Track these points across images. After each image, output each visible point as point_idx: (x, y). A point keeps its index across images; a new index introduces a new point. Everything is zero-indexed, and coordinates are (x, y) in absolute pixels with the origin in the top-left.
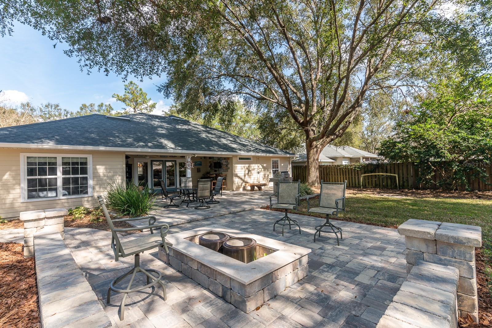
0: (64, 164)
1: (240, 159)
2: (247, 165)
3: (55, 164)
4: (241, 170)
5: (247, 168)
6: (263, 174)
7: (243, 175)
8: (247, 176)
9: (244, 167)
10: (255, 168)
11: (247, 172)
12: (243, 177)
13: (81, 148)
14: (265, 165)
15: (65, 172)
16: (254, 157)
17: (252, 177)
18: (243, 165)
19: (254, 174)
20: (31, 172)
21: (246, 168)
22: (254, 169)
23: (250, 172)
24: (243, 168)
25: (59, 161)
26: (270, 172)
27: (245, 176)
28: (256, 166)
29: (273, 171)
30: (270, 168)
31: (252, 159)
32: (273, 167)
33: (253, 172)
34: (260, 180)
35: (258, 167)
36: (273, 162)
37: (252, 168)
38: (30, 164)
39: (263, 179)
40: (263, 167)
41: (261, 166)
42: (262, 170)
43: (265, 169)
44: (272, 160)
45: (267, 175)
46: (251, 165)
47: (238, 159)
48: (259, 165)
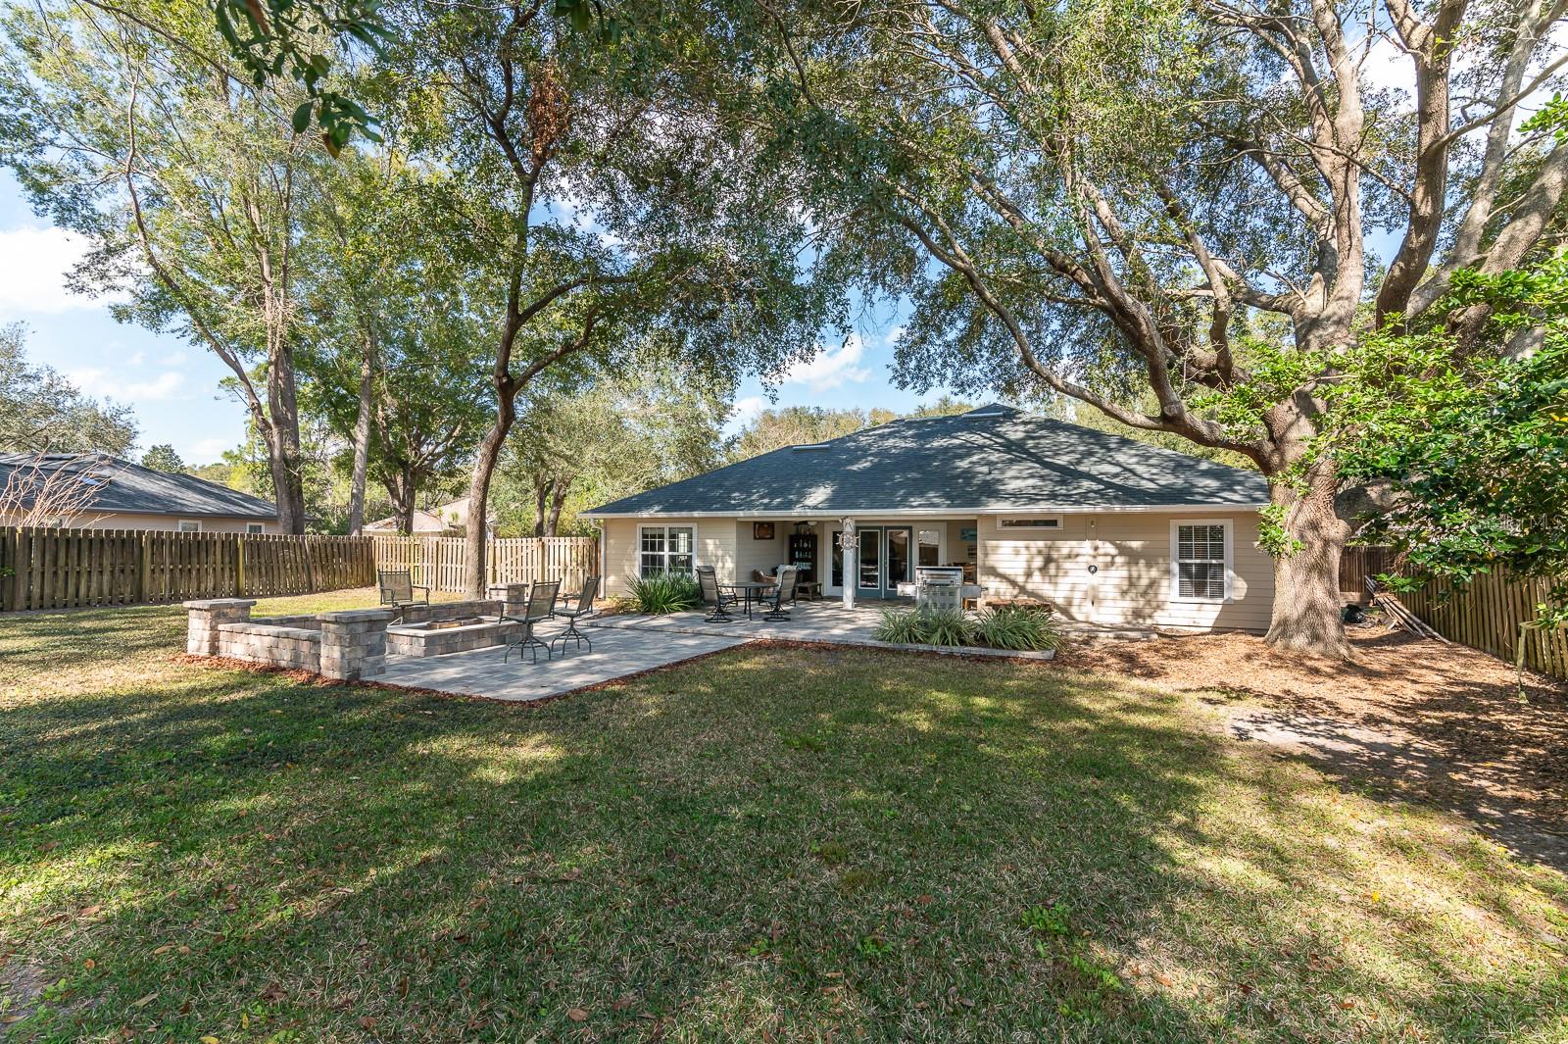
0: (672, 536)
1: (1005, 524)
2: (1041, 544)
3: (662, 536)
4: (1012, 557)
5: (1040, 552)
6: (1124, 573)
7: (1021, 571)
8: (1037, 577)
9: (1027, 548)
10: (1082, 551)
11: (1038, 562)
12: (1021, 580)
13: (685, 514)
14: (1135, 544)
15: (672, 547)
16: (1070, 516)
17: (1060, 580)
18: (1021, 544)
19: (1071, 573)
20: (644, 546)
21: (1034, 551)
22: (1073, 556)
23: (1052, 566)
24: (1023, 550)
26: (1168, 572)
27: (1029, 574)
28: (1086, 547)
29: (1184, 568)
30: (1166, 556)
31: (1060, 523)
32: (1185, 552)
33: (1067, 565)
34: (1101, 595)
35: (1096, 549)
36: (1185, 533)
37: (1065, 551)
38: (645, 536)
39: (1124, 593)
40: (1123, 551)
41: (1108, 548)
42: (1119, 560)
43: (1133, 557)
44: (1175, 524)
45: (1144, 582)
46: (1059, 543)
47: (999, 524)
48: (1099, 543)
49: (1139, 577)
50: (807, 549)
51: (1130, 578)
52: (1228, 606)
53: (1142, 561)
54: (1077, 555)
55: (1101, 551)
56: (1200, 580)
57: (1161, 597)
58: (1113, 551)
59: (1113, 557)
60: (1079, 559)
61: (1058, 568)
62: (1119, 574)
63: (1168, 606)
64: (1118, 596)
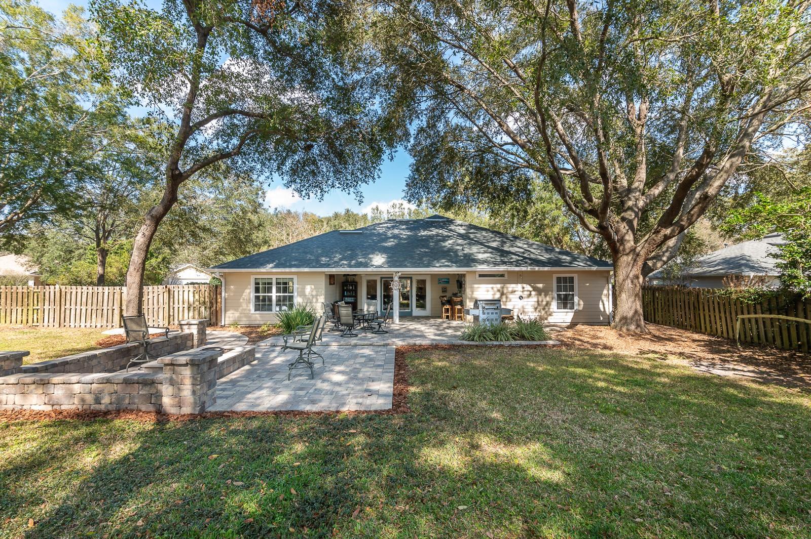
0: (278, 283)
1: (480, 276)
2: (499, 286)
3: (271, 284)
4: (485, 293)
5: (499, 291)
6: (536, 299)
9: (492, 288)
11: (497, 295)
13: (287, 270)
14: (540, 286)
15: (278, 291)
16: (509, 272)
17: (507, 304)
18: (489, 286)
19: (513, 300)
20: (257, 290)
21: (495, 289)
22: (513, 292)
23: (504, 296)
24: (490, 289)
25: (274, 282)
26: (553, 298)
28: (519, 287)
29: (559, 296)
30: (552, 291)
31: (506, 276)
32: (559, 289)
33: (511, 296)
34: (526, 310)
35: (523, 288)
36: (559, 280)
37: (510, 289)
38: (257, 284)
39: (536, 309)
40: (535, 289)
41: (528, 287)
42: (533, 293)
43: (539, 292)
44: (555, 276)
45: (544, 303)
46: (508, 285)
47: (477, 276)
48: (525, 285)
49: (542, 301)
50: (352, 290)
51: (538, 301)
52: (577, 313)
53: (543, 294)
54: (515, 291)
55: (526, 289)
56: (565, 302)
57: (551, 310)
58: (531, 289)
59: (531, 292)
60: (516, 293)
61: (507, 298)
62: (534, 299)
63: (554, 314)
64: (533, 310)
